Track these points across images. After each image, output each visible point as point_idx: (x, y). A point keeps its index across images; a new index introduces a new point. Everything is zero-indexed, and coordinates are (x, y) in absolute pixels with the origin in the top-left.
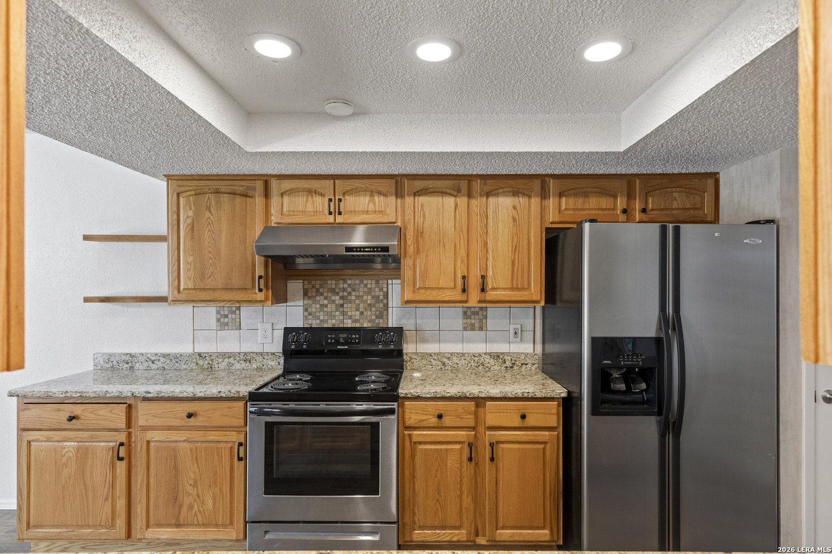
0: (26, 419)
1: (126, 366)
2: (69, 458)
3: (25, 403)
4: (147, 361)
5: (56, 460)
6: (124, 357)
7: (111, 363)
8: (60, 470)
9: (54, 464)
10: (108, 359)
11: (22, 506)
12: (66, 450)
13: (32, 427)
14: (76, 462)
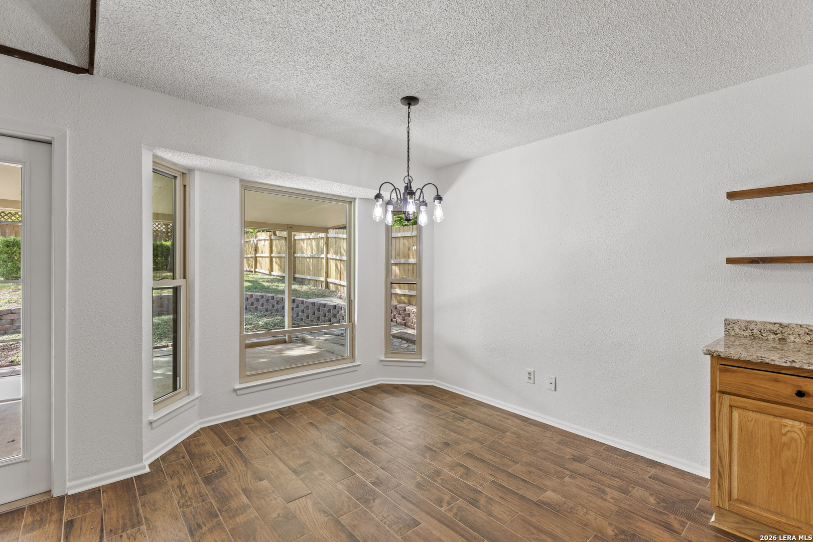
0: (727, 382)
1: (773, 336)
2: (793, 439)
3: (721, 364)
4: (808, 334)
5: (771, 436)
6: (769, 327)
7: (750, 331)
8: (779, 449)
9: (769, 439)
10: (746, 327)
11: (722, 473)
12: (789, 428)
13: (737, 392)
14: (805, 447)
